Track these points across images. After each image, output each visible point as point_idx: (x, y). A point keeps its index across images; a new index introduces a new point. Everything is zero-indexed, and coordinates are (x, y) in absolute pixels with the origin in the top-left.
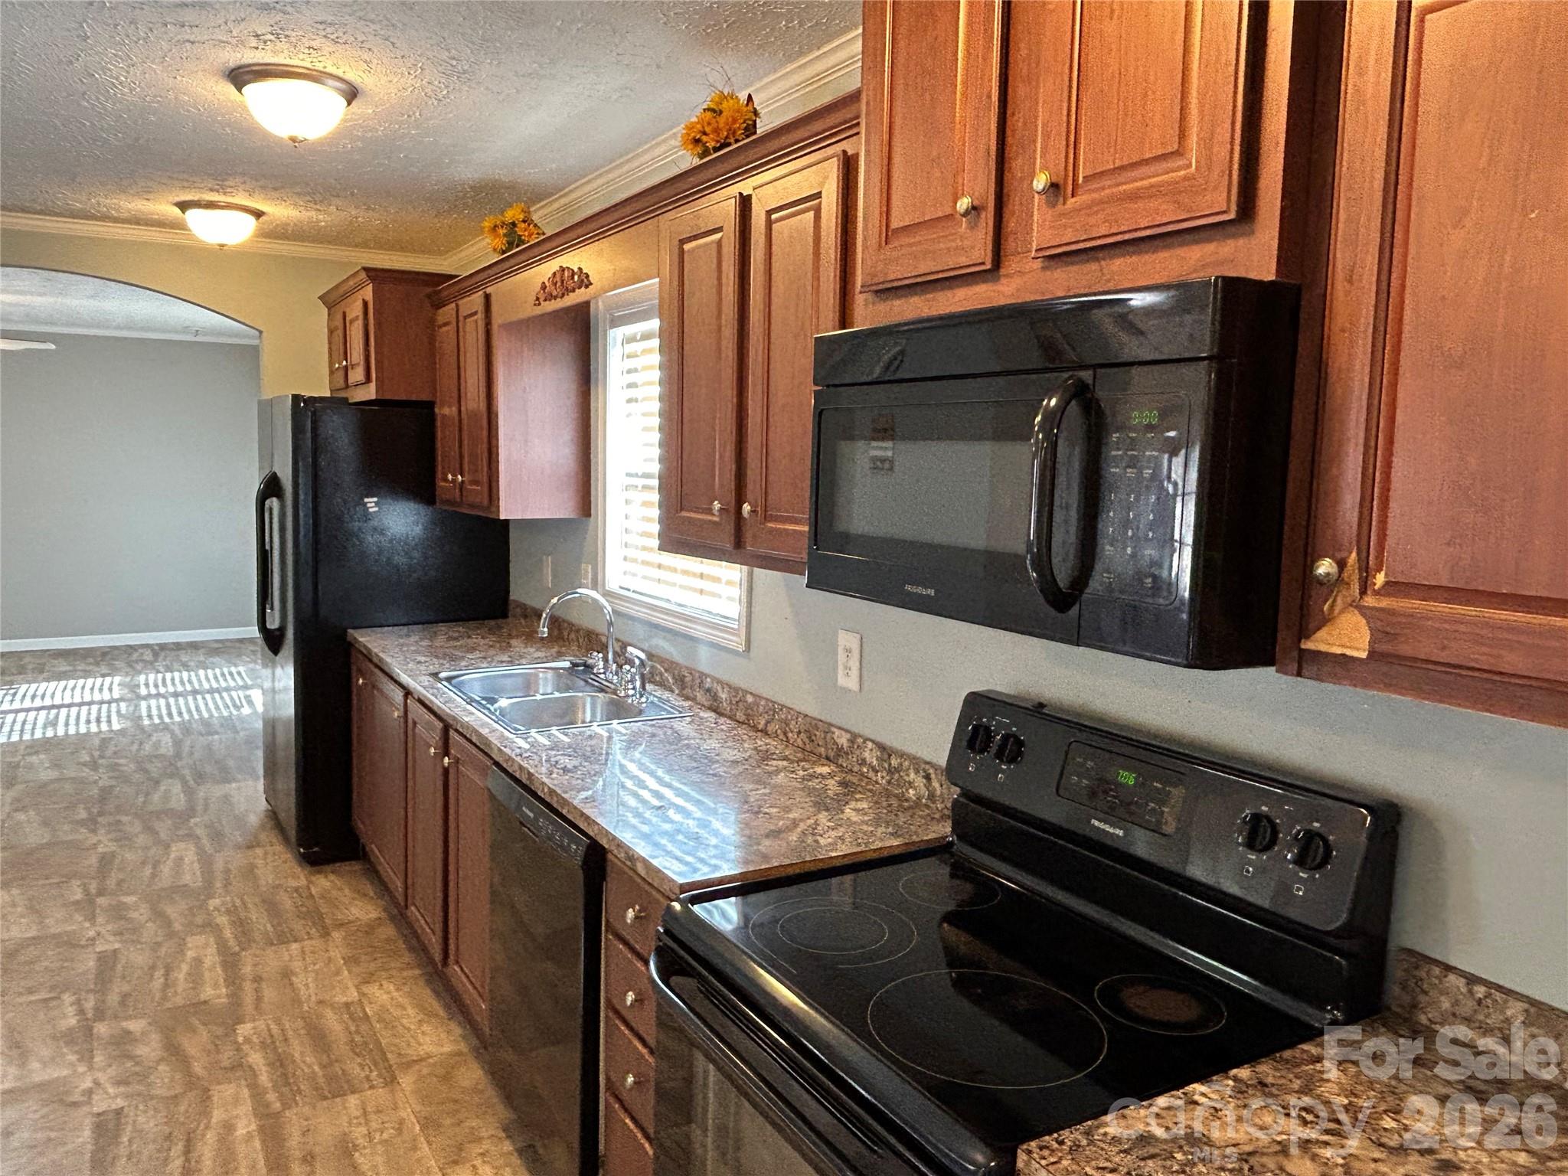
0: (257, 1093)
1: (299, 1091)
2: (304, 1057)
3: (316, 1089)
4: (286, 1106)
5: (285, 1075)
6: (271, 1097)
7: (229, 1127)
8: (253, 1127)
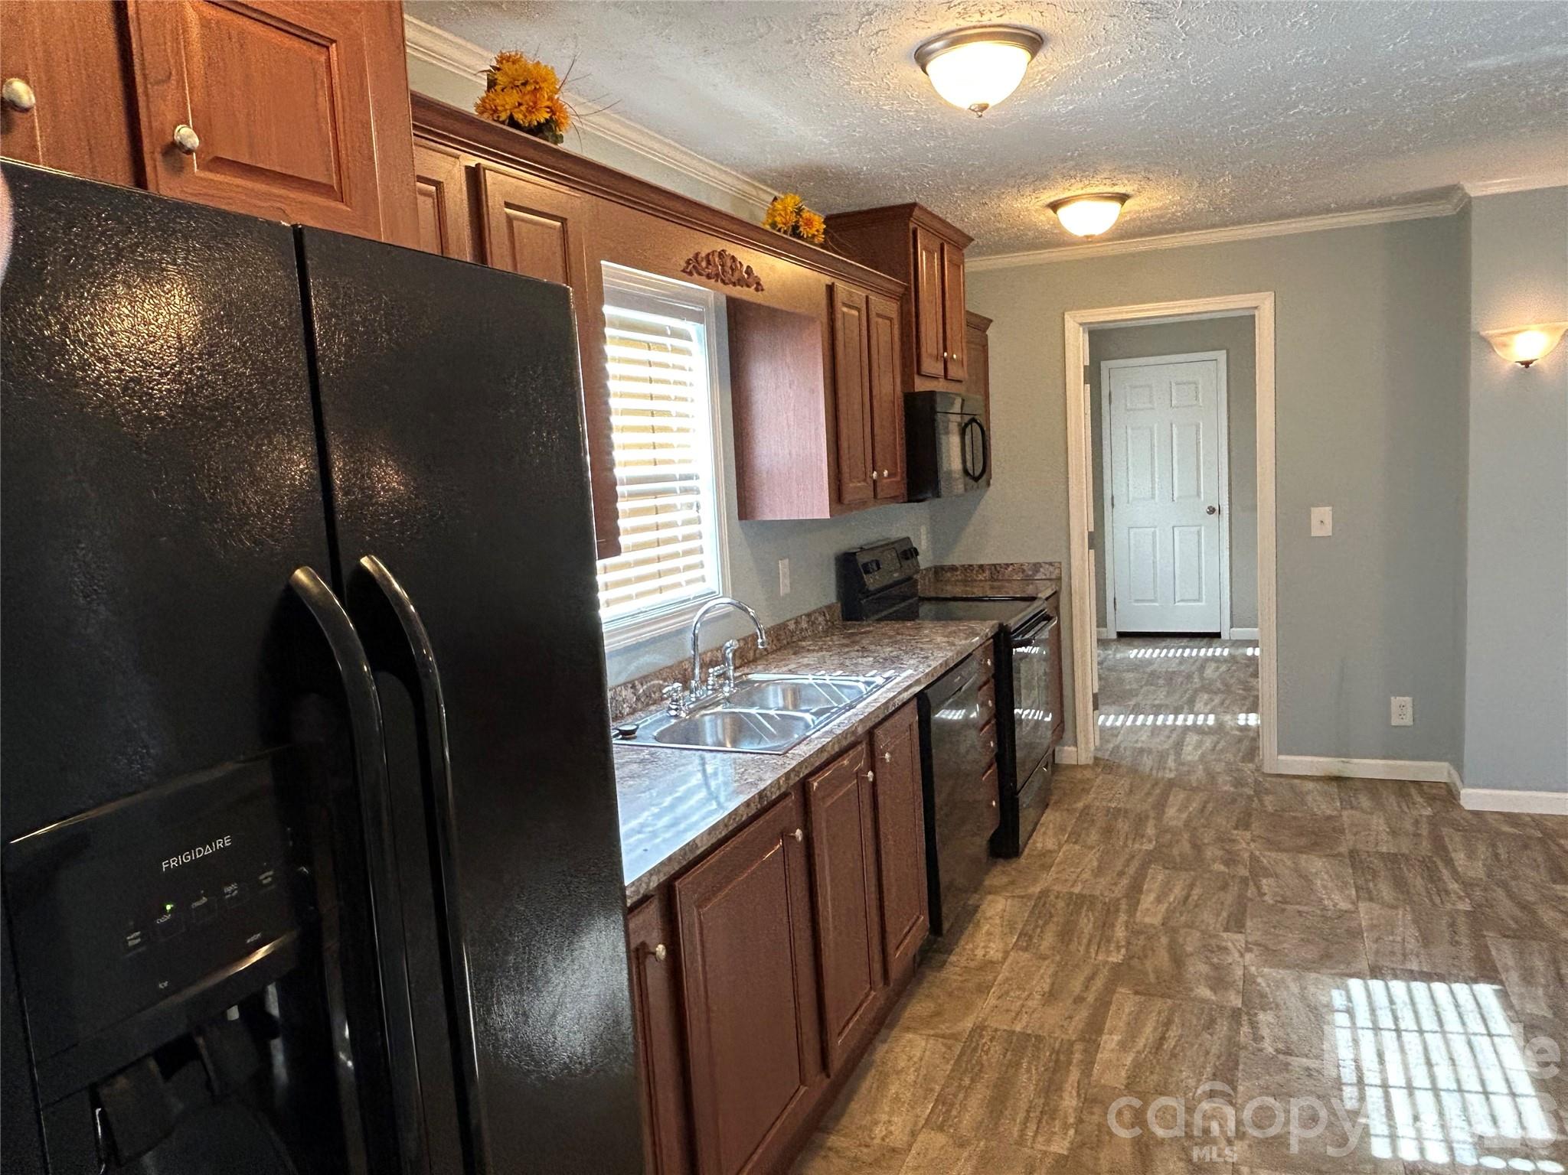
0: (1088, 1065)
1: (1053, 1051)
2: (1027, 1084)
3: (1038, 1049)
4: (1072, 1043)
5: (1054, 1072)
6: (1077, 1057)
7: (1123, 1046)
8: (1105, 1037)
